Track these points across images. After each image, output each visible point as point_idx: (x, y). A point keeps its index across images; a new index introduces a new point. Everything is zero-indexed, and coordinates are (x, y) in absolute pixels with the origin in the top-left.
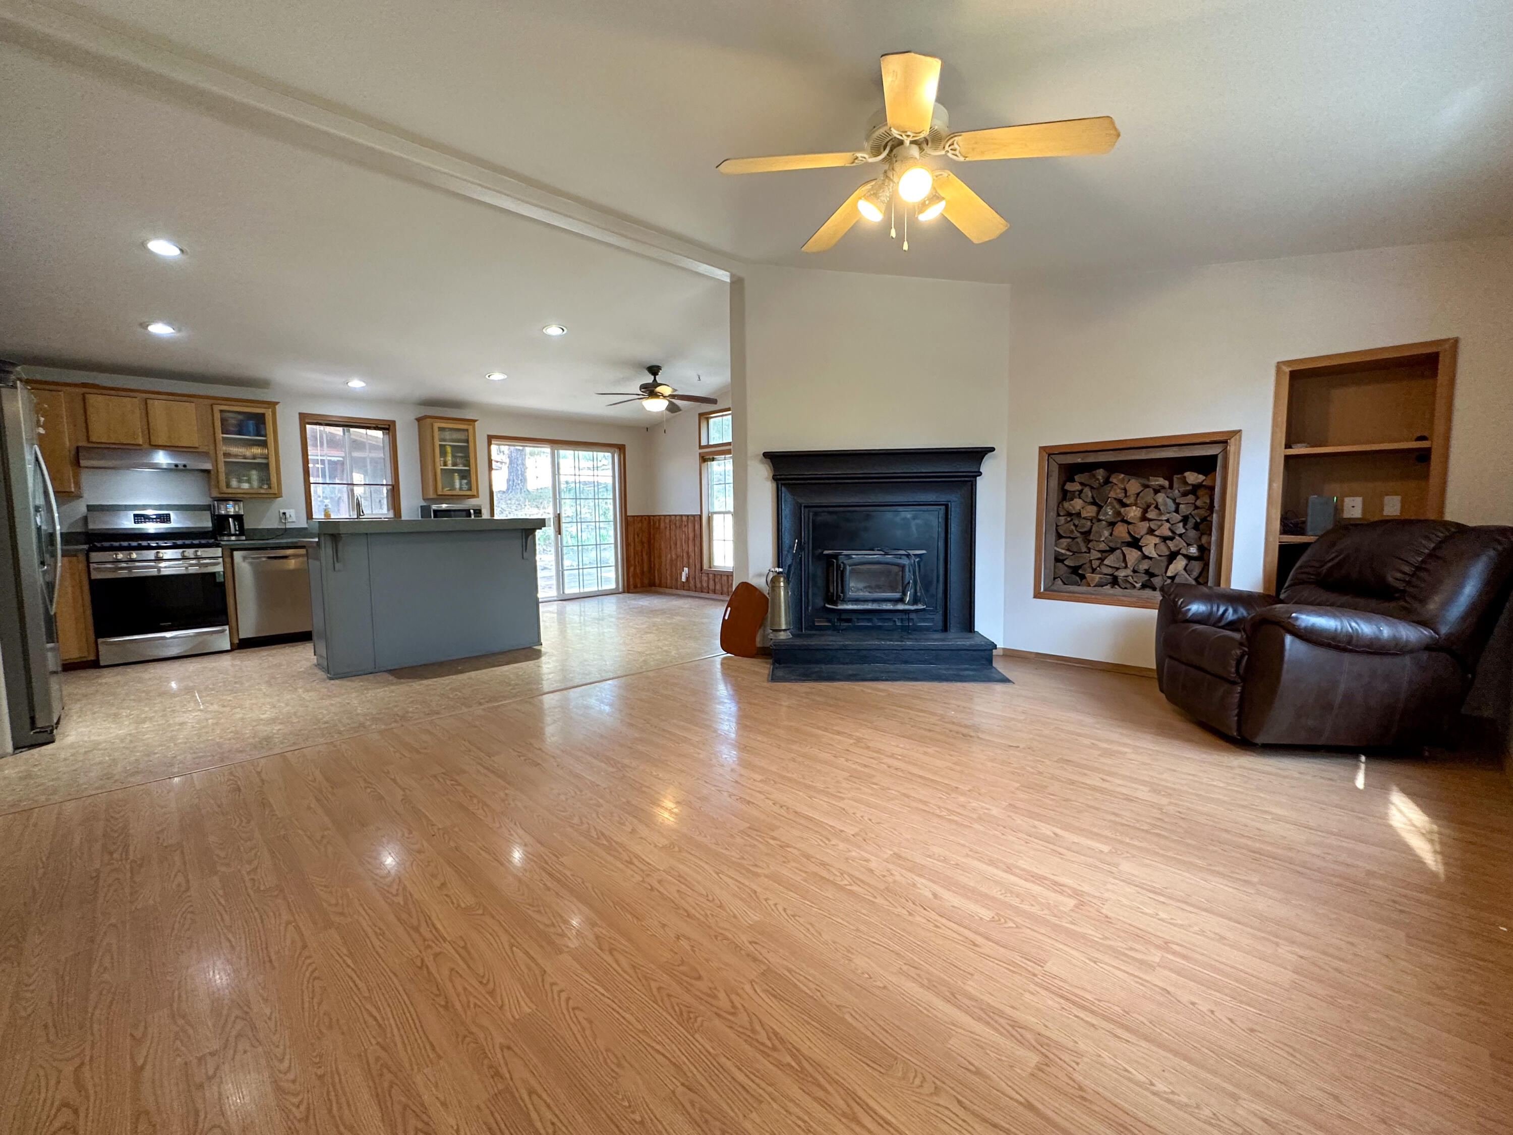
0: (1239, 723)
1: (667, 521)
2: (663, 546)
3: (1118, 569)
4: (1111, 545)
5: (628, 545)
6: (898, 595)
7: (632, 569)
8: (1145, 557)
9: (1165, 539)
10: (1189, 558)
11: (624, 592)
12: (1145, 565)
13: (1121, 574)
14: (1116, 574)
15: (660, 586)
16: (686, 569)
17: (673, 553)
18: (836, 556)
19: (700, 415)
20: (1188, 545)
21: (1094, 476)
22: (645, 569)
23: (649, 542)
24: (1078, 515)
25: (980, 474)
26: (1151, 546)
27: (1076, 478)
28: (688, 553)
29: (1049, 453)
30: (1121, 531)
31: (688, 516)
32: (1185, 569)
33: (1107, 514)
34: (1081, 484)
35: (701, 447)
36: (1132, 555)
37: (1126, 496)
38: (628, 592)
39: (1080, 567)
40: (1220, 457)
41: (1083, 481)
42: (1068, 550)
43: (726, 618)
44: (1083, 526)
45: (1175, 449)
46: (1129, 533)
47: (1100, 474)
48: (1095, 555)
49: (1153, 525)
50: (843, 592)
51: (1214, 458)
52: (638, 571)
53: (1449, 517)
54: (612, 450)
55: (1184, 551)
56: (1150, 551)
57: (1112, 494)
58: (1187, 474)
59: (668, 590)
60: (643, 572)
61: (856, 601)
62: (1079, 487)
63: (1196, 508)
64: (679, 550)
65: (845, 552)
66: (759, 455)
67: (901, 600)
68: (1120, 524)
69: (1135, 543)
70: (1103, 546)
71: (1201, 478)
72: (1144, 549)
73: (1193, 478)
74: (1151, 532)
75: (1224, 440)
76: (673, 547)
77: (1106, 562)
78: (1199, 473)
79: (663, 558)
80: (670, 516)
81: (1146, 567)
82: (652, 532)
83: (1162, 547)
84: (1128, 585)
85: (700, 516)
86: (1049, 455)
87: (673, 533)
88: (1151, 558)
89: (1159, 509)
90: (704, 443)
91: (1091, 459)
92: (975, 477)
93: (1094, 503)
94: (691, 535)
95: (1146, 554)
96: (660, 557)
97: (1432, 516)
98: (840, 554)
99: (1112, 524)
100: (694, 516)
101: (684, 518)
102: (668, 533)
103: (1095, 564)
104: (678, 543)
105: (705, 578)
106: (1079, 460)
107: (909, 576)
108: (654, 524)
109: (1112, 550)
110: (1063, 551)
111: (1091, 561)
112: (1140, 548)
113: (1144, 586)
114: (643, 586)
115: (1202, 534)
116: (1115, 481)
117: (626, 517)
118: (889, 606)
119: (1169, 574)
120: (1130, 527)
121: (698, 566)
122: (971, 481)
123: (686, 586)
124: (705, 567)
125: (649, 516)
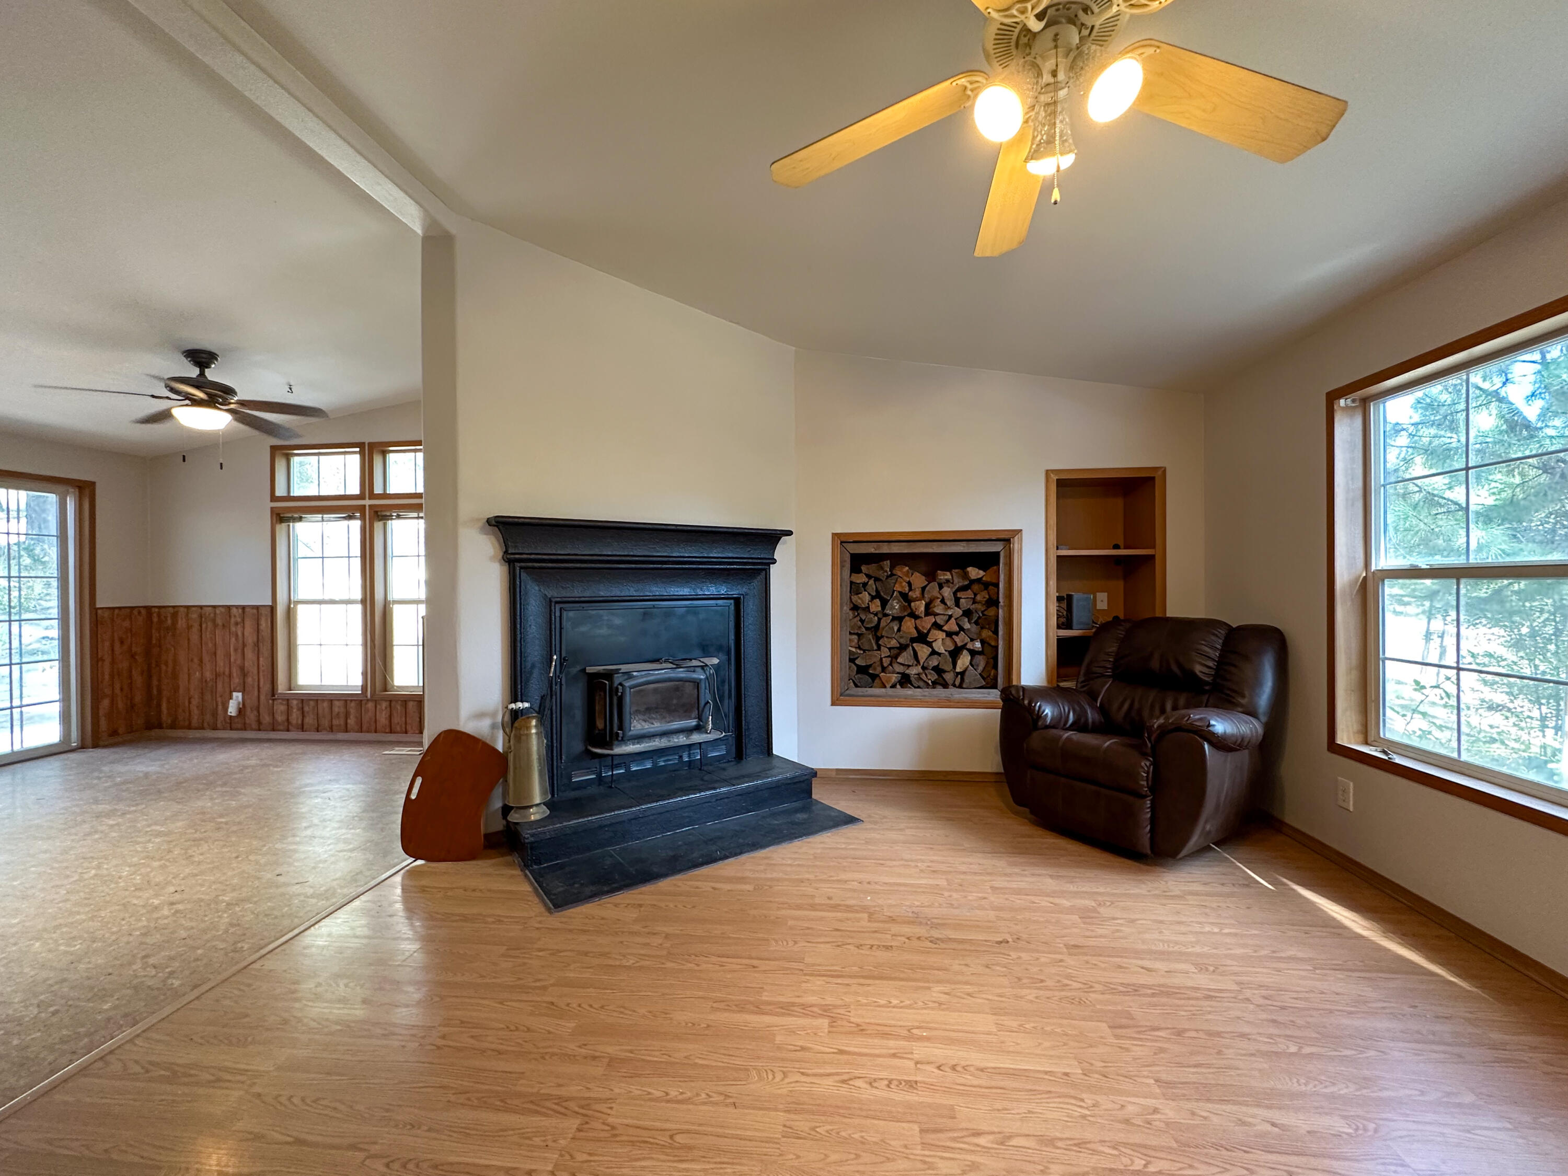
0: (1152, 839)
1: (194, 616)
2: (182, 658)
3: (909, 666)
4: (903, 641)
5: (96, 660)
6: (693, 722)
7: (106, 703)
8: (934, 653)
9: (949, 634)
10: (973, 653)
11: (82, 747)
12: (934, 662)
13: (913, 671)
14: (907, 672)
15: (173, 726)
16: (238, 696)
17: (208, 666)
18: (609, 675)
19: (274, 449)
20: (972, 640)
21: (882, 568)
22: (138, 698)
23: (148, 653)
24: (867, 609)
25: (774, 562)
26: (940, 643)
27: (864, 568)
28: (242, 668)
29: (841, 541)
30: (909, 625)
31: (243, 608)
32: (971, 664)
33: (893, 608)
34: (868, 576)
35: (274, 498)
36: (923, 651)
37: (910, 589)
38: (95, 746)
39: (870, 666)
40: (1002, 554)
41: (871, 573)
42: (859, 648)
43: (413, 797)
44: (871, 621)
45: (964, 544)
46: (916, 628)
47: (887, 564)
48: (885, 652)
49: (940, 620)
50: (621, 727)
51: (997, 554)
52: (121, 705)
53: (1169, 614)
54: (61, 488)
55: (970, 646)
56: (939, 646)
57: (898, 588)
58: (970, 569)
59: (192, 734)
60: (132, 707)
61: (640, 738)
62: (865, 579)
63: (974, 602)
64: (221, 663)
65: (624, 668)
66: (478, 520)
67: (698, 728)
68: (907, 618)
69: (922, 638)
70: (894, 643)
71: (982, 573)
72: (934, 644)
73: (974, 573)
74: (937, 626)
75: (1007, 539)
76: (206, 658)
77: (900, 660)
78: (980, 568)
79: (183, 677)
80: (201, 607)
81: (936, 664)
82: (155, 634)
83: (948, 641)
84: (921, 684)
85: (272, 609)
86: (842, 542)
87: (207, 635)
88: (939, 654)
89: (946, 604)
90: (280, 491)
91: (885, 549)
92: (769, 564)
93: (878, 596)
94: (250, 639)
95: (936, 649)
96: (175, 676)
97: (1158, 614)
98: (617, 671)
99: (900, 619)
100: (257, 608)
101: (234, 611)
102: (195, 637)
103: (886, 662)
104: (220, 653)
105: (280, 708)
106: (872, 551)
107: (706, 696)
108: (161, 622)
109: (902, 648)
110: (854, 650)
111: (881, 659)
112: (929, 644)
113: (935, 684)
114: (131, 730)
115: (982, 628)
116: (899, 573)
117: (94, 610)
118: (682, 740)
119: (958, 670)
120: (918, 622)
121: (266, 688)
122: (765, 570)
123: (239, 723)
124: (281, 688)
125: (148, 609)
